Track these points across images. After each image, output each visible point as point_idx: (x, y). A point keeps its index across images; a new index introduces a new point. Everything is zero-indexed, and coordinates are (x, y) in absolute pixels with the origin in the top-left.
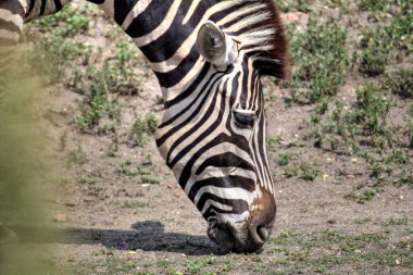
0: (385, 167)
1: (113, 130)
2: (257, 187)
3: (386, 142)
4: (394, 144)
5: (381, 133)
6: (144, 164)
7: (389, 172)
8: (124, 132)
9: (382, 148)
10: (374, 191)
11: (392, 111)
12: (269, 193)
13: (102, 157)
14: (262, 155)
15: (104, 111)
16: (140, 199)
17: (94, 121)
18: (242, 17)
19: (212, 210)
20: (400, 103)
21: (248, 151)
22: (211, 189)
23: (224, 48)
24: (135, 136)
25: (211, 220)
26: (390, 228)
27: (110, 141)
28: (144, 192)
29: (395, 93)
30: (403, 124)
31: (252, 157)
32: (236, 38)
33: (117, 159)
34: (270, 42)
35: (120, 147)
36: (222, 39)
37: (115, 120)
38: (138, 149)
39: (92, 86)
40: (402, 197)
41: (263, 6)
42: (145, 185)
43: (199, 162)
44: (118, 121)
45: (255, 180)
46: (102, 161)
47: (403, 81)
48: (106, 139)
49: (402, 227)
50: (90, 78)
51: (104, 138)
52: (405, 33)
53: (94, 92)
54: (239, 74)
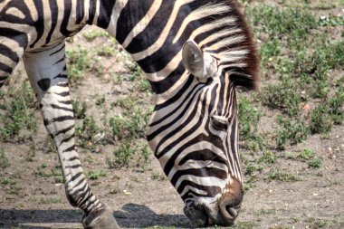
0: (256, 166)
1: (31, 139)
2: (229, 176)
3: (258, 145)
4: (264, 148)
5: (254, 138)
6: (57, 167)
7: (260, 170)
8: (40, 140)
9: (254, 150)
10: (248, 186)
11: (262, 120)
12: (239, 181)
13: (22, 162)
14: (234, 152)
15: (23, 123)
16: (54, 197)
17: (15, 132)
18: (221, 38)
19: (190, 194)
20: (269, 113)
21: (222, 148)
22: (190, 178)
23: (202, 63)
24: (50, 143)
25: (188, 202)
26: (261, 217)
27: (28, 148)
28: (57, 190)
29: (264, 105)
30: (272, 130)
31: (225, 153)
32: (216, 55)
33: (34, 163)
34: (244, 61)
35: (37, 153)
36: (201, 56)
37: (32, 131)
38: (52, 154)
39: (13, 103)
40: (271, 191)
41: (239, 30)
42: (58, 185)
43: (182, 156)
44: (35, 131)
45: (227, 171)
46: (21, 165)
47: (271, 95)
48: (25, 147)
49: (271, 216)
50: (11, 96)
51: (23, 146)
52: (272, 55)
53: (14, 108)
54: (217, 85)
